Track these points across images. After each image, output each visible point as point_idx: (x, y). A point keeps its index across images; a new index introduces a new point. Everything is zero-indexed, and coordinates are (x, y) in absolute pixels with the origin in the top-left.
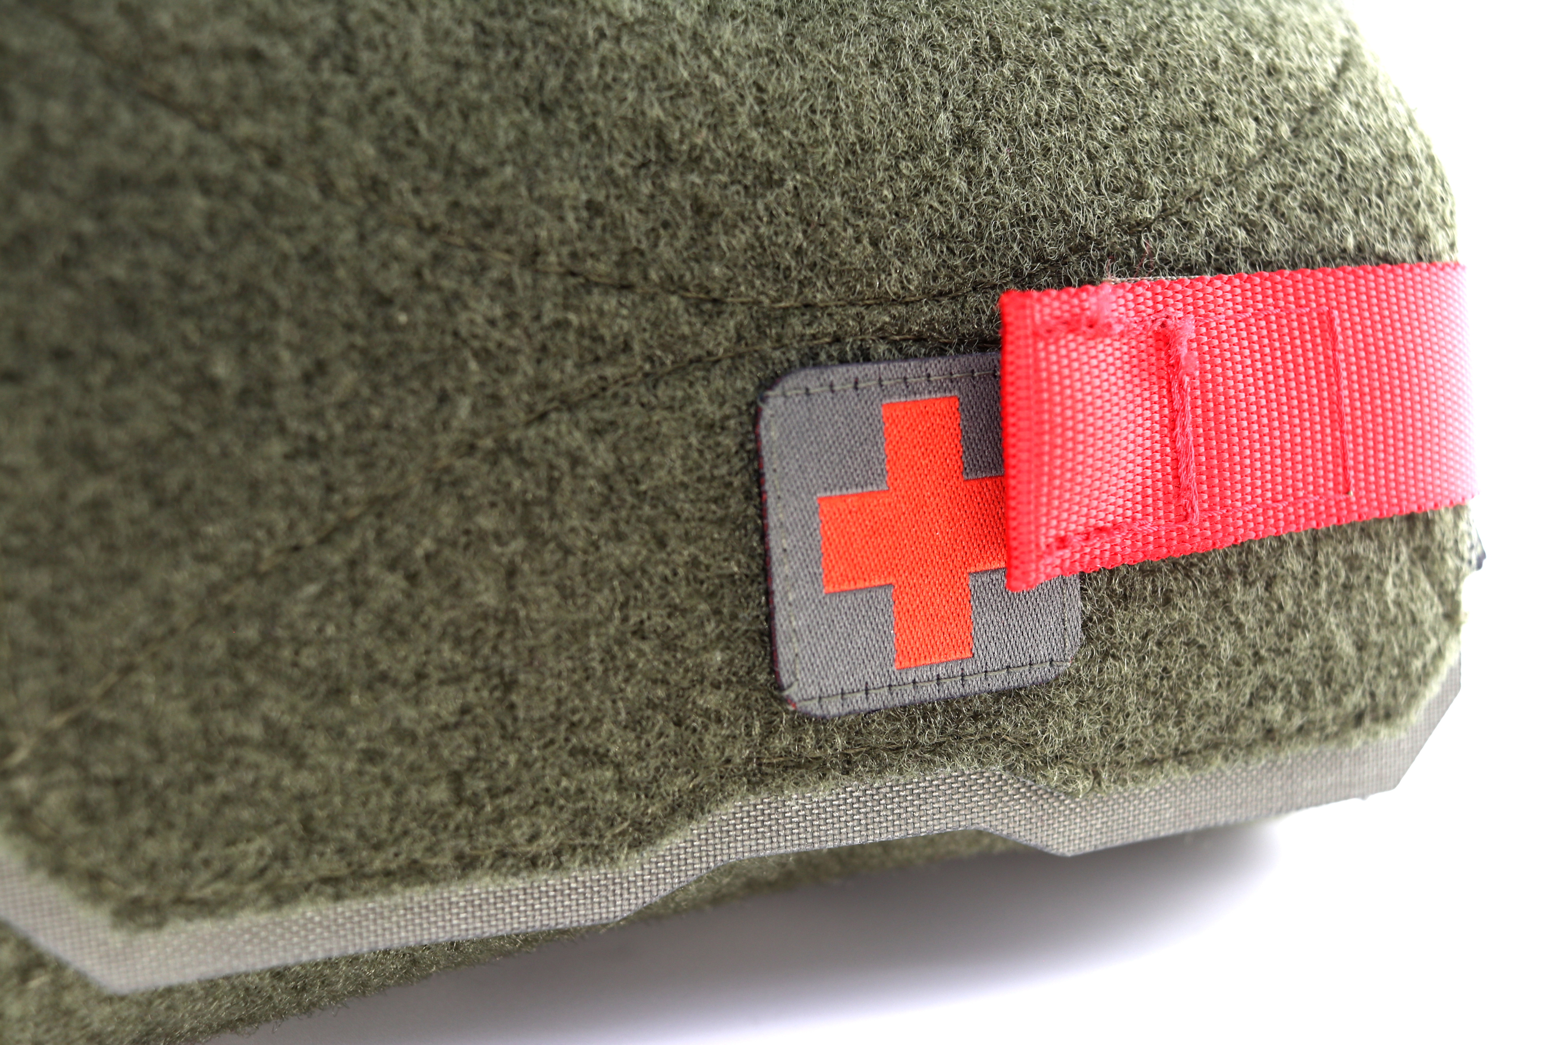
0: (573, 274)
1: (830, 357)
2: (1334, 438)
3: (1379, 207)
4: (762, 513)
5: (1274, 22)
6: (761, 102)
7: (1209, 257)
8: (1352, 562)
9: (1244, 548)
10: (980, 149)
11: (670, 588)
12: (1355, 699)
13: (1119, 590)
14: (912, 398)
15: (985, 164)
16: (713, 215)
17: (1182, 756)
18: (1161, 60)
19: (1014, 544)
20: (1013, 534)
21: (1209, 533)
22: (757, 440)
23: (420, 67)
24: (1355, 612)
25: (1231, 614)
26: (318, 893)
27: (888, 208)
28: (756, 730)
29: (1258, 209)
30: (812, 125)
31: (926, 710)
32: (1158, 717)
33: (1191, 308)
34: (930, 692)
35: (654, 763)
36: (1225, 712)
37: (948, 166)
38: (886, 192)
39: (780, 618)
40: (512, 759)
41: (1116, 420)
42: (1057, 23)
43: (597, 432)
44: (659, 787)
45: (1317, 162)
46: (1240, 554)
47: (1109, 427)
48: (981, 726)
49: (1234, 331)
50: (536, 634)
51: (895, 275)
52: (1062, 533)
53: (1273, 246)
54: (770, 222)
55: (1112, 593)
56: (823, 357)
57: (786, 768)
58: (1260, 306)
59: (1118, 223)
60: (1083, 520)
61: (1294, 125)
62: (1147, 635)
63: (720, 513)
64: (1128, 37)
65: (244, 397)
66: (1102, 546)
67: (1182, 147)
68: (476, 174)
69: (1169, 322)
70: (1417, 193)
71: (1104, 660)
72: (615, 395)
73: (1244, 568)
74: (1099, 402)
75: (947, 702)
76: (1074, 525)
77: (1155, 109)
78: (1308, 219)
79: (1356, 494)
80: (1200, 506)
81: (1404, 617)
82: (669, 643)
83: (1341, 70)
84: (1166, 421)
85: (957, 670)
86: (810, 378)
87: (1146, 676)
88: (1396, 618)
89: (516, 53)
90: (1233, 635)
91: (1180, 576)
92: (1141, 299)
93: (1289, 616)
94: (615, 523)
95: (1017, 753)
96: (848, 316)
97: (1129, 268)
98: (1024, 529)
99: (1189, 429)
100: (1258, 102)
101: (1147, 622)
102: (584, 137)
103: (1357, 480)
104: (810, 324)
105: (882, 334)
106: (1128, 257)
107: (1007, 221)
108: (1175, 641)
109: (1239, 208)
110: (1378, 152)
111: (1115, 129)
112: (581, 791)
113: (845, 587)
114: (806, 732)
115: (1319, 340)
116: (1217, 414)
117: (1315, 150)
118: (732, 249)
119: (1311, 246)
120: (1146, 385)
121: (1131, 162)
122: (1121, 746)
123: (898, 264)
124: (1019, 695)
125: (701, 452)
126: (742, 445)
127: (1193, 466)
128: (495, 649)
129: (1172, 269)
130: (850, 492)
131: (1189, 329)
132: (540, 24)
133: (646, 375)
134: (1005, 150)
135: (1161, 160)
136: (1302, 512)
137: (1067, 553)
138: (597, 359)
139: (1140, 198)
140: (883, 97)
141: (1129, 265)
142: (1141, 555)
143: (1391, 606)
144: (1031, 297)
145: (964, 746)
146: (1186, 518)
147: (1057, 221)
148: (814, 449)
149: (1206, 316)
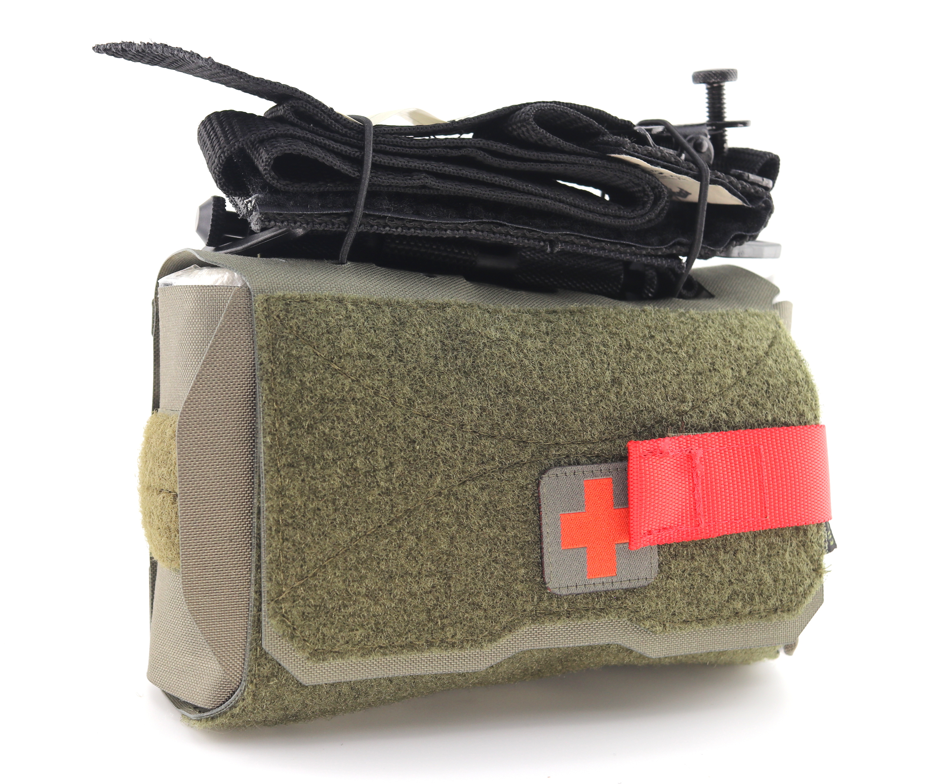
0: (475, 432)
1: (565, 463)
2: (761, 496)
3: (782, 402)
4: (540, 519)
5: (743, 326)
6: (541, 369)
7: (711, 425)
8: (771, 546)
9: (724, 538)
10: (621, 384)
11: (507, 545)
12: (772, 602)
13: (673, 553)
14: (595, 478)
15: (623, 390)
16: (523, 411)
17: (699, 620)
18: (693, 346)
19: (632, 532)
20: (632, 529)
21: (708, 531)
22: (539, 493)
23: (424, 359)
24: (772, 566)
25: (719, 564)
26: (378, 652)
27: (587, 408)
28: (535, 599)
29: (732, 405)
30: (560, 378)
31: (598, 594)
32: (689, 604)
33: (701, 446)
34: (599, 588)
35: (498, 610)
36: (717, 604)
37: (609, 392)
38: (586, 402)
39: (546, 558)
40: (449, 605)
41: (671, 488)
42: (652, 333)
43: (482, 489)
44: (499, 619)
45: (757, 385)
46: (723, 541)
47: (668, 490)
48: (620, 602)
49: (719, 454)
50: (460, 560)
51: (589, 433)
52: (650, 529)
53: (737, 420)
54: (544, 413)
55: (670, 554)
56: (562, 463)
57: (546, 615)
58: (730, 444)
59: (675, 412)
60: (658, 524)
61: (748, 370)
62: (685, 570)
63: (525, 519)
64: (681, 337)
65: (366, 474)
66: (666, 534)
67: (701, 381)
68: (443, 397)
69: (692, 451)
70: (799, 397)
71: (667, 579)
72: (489, 476)
73: (724, 546)
74: (664, 481)
75: (606, 592)
76: (655, 526)
77: (690, 367)
78: (752, 409)
79: (770, 518)
80: (705, 521)
81: (794, 569)
82: (506, 565)
83: (770, 346)
84: (691, 488)
85: (610, 580)
86: (558, 471)
87: (684, 587)
88: (791, 569)
89: (455, 353)
90: (719, 573)
91: (698, 548)
92: (681, 443)
93: (743, 566)
94: (488, 521)
95: (633, 614)
96: (572, 448)
97: (678, 430)
98: (635, 527)
99: (700, 491)
100: (733, 362)
101: (684, 566)
102: (480, 383)
103: (771, 513)
104: (558, 451)
105: (584, 454)
106: (678, 425)
107: (631, 412)
108: (696, 574)
109: (724, 405)
110: (784, 381)
111: (674, 375)
112: (472, 619)
113: (569, 547)
114: (553, 601)
115: (755, 457)
116: (712, 486)
117: (755, 380)
118: (530, 423)
119: (753, 420)
120: (683, 474)
121: (680, 388)
122: (674, 614)
123: (590, 429)
124: (634, 591)
125: (519, 496)
126: (533, 494)
127: (701, 506)
128: (445, 565)
129: (695, 430)
130: (572, 512)
131: (700, 453)
132: (463, 341)
133: (500, 469)
134: (631, 385)
135: (692, 387)
136: (747, 524)
137: (652, 536)
138: (483, 463)
139: (684, 402)
140: (585, 366)
141: (678, 428)
142: (681, 539)
143: (788, 564)
144: (639, 443)
145: (612, 610)
146: (699, 525)
147: (651, 412)
148: (559, 496)
149: (708, 449)
